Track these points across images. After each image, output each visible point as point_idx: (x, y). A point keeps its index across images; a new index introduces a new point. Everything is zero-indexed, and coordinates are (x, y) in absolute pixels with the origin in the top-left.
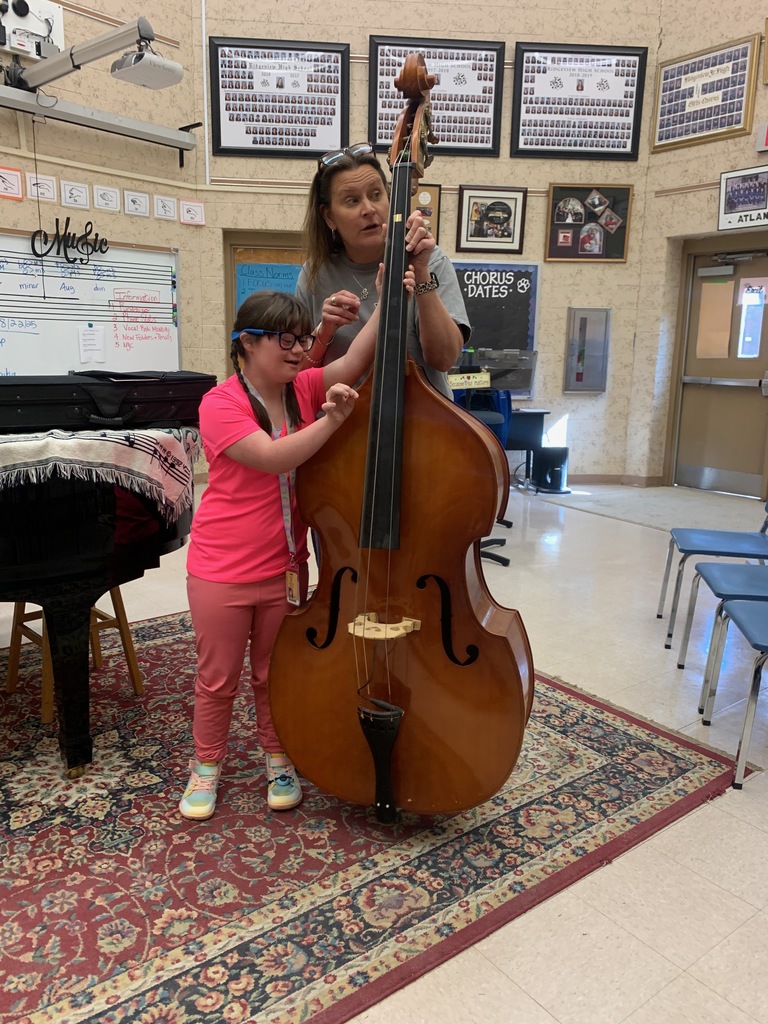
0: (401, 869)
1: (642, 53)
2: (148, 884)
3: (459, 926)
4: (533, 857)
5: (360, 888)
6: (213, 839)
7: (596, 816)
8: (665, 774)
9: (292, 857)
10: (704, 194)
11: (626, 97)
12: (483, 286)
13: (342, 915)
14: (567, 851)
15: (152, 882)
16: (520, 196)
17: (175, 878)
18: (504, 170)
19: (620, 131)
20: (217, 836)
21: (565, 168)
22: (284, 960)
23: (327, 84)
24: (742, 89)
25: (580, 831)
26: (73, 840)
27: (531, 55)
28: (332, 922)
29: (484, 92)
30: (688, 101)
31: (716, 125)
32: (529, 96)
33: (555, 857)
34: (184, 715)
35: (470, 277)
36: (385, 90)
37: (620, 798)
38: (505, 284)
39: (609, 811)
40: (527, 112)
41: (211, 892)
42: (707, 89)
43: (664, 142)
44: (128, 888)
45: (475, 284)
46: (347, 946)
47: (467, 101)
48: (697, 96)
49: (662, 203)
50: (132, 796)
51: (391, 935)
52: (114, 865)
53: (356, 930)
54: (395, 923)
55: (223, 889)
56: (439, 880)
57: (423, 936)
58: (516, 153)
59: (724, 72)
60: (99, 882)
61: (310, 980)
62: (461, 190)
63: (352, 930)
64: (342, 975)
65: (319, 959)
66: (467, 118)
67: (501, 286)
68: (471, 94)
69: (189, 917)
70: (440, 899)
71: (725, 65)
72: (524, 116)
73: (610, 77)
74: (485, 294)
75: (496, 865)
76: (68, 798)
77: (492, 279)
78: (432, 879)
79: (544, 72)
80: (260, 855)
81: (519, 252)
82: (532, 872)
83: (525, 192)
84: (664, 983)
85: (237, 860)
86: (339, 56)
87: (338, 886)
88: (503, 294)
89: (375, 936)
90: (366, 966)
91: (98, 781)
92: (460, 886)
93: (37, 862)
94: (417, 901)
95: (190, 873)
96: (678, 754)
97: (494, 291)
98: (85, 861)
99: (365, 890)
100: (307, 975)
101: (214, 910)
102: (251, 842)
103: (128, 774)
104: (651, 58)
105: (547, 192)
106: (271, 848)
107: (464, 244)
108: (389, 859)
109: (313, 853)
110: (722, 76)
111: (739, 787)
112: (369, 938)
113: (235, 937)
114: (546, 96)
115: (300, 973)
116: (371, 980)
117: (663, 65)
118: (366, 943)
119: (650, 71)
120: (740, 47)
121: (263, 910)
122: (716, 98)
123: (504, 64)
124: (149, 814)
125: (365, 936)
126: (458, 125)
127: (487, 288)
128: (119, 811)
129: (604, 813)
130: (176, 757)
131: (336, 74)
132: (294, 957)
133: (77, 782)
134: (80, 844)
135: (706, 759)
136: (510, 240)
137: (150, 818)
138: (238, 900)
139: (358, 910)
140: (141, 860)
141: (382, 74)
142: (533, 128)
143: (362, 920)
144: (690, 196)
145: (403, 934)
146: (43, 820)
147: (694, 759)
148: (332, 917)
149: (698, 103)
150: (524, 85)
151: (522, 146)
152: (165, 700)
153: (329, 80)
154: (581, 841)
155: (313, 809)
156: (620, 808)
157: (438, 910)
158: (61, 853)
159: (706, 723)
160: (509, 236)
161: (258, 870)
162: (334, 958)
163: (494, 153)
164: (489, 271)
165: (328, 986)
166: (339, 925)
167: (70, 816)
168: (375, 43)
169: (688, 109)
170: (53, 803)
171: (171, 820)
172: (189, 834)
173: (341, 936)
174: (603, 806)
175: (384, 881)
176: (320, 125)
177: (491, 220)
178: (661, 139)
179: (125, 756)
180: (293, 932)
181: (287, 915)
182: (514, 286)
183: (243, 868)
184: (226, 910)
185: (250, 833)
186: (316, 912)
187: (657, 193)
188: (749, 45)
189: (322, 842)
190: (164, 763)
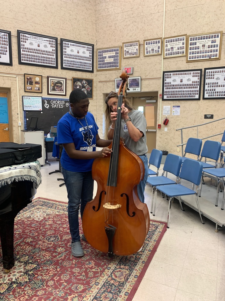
0: (117, 267)
1: (93, 46)
2: (57, 292)
3: (138, 275)
4: (142, 255)
5: (111, 274)
6: (65, 275)
7: (147, 242)
8: (154, 229)
9: (89, 273)
10: (111, 83)
11: (90, 56)
12: (56, 105)
13: (112, 282)
14: (147, 251)
15: (58, 291)
16: (64, 80)
17: (64, 288)
18: (59, 73)
19: (89, 65)
20: (66, 274)
21: (75, 73)
22: (107, 296)
23: (4, 42)
24: (118, 58)
25: (147, 246)
26: (25, 289)
27: (65, 42)
28: (111, 284)
29: (53, 50)
30: (105, 59)
31: (112, 66)
32: (65, 53)
33: (146, 253)
34: (27, 245)
35: (52, 102)
36: (23, 46)
37: (149, 237)
38: (62, 104)
39: (149, 240)
40: (65, 57)
41: (76, 288)
42: (110, 57)
43: (100, 69)
44: (53, 296)
45: (54, 104)
46: (118, 288)
47: (48, 52)
48: (107, 59)
49: (101, 84)
50: (32, 272)
51: (126, 282)
52: (43, 291)
53: (118, 284)
54: (125, 279)
55: (79, 286)
56: (127, 266)
57: (132, 280)
58: (62, 68)
59: (113, 54)
60: (43, 297)
61: (116, 298)
62: (48, 77)
63: (117, 284)
64: (122, 294)
65: (114, 293)
66: (48, 57)
67: (61, 105)
68: (49, 51)
69: (76, 296)
70: (130, 271)
71: (113, 52)
72: (64, 58)
73: (85, 51)
74: (57, 107)
75: (136, 259)
76: (12, 279)
77: (58, 103)
78: (125, 267)
79: (69, 47)
80: (81, 275)
81: (65, 95)
82: (144, 258)
83: (66, 79)
84: (181, 272)
85: (76, 278)
86: (8, 34)
87: (106, 276)
88: (62, 107)
89: (123, 283)
90: (126, 291)
91: (17, 271)
92: (132, 266)
93: (19, 299)
94: (126, 272)
95: (66, 286)
96: (154, 224)
97: (59, 106)
98: (34, 293)
99: (112, 274)
100: (115, 298)
101: (80, 292)
102: (76, 273)
103: (25, 266)
104: (95, 47)
105: (72, 79)
106: (82, 273)
107: (50, 93)
108: (112, 266)
109: (94, 270)
110: (113, 55)
111: (169, 228)
112: (122, 285)
113: (91, 296)
114: (70, 54)
115: (113, 298)
116: (129, 293)
117: (98, 49)
118: (122, 286)
119: (95, 50)
120: (117, 48)
121: (93, 287)
122: (112, 60)
123: (57, 44)
124: (41, 275)
125: (121, 284)
126: (46, 59)
127: (57, 105)
128: (32, 277)
129: (148, 241)
130: (35, 258)
131: (7, 40)
132: (109, 295)
133: (11, 273)
134: (28, 290)
135: (159, 223)
136: (63, 92)
137: (43, 276)
138: (85, 288)
139: (114, 279)
140: (50, 287)
141: (22, 42)
142: (67, 62)
143: (117, 281)
144: (108, 83)
145: (128, 281)
146: (9, 287)
147: (157, 224)
148: (110, 283)
149: (108, 60)
150: (64, 50)
151: (64, 66)
152: (17, 243)
153: (5, 41)
154: (149, 248)
155: (85, 260)
156: (151, 239)
157: (131, 273)
158: (24, 293)
159: (154, 215)
160: (62, 91)
161: (84, 279)
162: (118, 292)
163: (56, 67)
164: (57, 100)
165: (121, 298)
166: (113, 284)
167: (17, 283)
168: (19, 32)
169: (105, 62)
170: (8, 282)
171: (49, 275)
172: (58, 276)
173: (115, 286)
174: (147, 239)
175: (115, 271)
176: (2, 55)
177: (57, 86)
178: (99, 68)
179: (19, 262)
180: (104, 290)
181: (100, 286)
182: (65, 105)
183: (80, 280)
184: (84, 291)
185: (74, 270)
186: (106, 283)
187: (99, 82)
188: (119, 48)
189: (94, 267)
190: (34, 260)
